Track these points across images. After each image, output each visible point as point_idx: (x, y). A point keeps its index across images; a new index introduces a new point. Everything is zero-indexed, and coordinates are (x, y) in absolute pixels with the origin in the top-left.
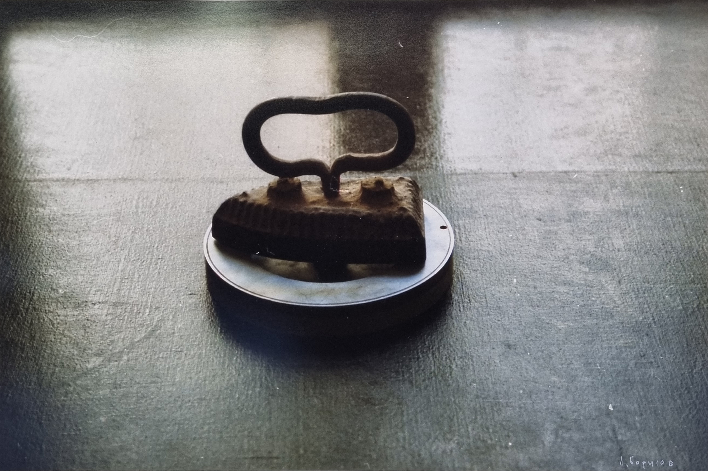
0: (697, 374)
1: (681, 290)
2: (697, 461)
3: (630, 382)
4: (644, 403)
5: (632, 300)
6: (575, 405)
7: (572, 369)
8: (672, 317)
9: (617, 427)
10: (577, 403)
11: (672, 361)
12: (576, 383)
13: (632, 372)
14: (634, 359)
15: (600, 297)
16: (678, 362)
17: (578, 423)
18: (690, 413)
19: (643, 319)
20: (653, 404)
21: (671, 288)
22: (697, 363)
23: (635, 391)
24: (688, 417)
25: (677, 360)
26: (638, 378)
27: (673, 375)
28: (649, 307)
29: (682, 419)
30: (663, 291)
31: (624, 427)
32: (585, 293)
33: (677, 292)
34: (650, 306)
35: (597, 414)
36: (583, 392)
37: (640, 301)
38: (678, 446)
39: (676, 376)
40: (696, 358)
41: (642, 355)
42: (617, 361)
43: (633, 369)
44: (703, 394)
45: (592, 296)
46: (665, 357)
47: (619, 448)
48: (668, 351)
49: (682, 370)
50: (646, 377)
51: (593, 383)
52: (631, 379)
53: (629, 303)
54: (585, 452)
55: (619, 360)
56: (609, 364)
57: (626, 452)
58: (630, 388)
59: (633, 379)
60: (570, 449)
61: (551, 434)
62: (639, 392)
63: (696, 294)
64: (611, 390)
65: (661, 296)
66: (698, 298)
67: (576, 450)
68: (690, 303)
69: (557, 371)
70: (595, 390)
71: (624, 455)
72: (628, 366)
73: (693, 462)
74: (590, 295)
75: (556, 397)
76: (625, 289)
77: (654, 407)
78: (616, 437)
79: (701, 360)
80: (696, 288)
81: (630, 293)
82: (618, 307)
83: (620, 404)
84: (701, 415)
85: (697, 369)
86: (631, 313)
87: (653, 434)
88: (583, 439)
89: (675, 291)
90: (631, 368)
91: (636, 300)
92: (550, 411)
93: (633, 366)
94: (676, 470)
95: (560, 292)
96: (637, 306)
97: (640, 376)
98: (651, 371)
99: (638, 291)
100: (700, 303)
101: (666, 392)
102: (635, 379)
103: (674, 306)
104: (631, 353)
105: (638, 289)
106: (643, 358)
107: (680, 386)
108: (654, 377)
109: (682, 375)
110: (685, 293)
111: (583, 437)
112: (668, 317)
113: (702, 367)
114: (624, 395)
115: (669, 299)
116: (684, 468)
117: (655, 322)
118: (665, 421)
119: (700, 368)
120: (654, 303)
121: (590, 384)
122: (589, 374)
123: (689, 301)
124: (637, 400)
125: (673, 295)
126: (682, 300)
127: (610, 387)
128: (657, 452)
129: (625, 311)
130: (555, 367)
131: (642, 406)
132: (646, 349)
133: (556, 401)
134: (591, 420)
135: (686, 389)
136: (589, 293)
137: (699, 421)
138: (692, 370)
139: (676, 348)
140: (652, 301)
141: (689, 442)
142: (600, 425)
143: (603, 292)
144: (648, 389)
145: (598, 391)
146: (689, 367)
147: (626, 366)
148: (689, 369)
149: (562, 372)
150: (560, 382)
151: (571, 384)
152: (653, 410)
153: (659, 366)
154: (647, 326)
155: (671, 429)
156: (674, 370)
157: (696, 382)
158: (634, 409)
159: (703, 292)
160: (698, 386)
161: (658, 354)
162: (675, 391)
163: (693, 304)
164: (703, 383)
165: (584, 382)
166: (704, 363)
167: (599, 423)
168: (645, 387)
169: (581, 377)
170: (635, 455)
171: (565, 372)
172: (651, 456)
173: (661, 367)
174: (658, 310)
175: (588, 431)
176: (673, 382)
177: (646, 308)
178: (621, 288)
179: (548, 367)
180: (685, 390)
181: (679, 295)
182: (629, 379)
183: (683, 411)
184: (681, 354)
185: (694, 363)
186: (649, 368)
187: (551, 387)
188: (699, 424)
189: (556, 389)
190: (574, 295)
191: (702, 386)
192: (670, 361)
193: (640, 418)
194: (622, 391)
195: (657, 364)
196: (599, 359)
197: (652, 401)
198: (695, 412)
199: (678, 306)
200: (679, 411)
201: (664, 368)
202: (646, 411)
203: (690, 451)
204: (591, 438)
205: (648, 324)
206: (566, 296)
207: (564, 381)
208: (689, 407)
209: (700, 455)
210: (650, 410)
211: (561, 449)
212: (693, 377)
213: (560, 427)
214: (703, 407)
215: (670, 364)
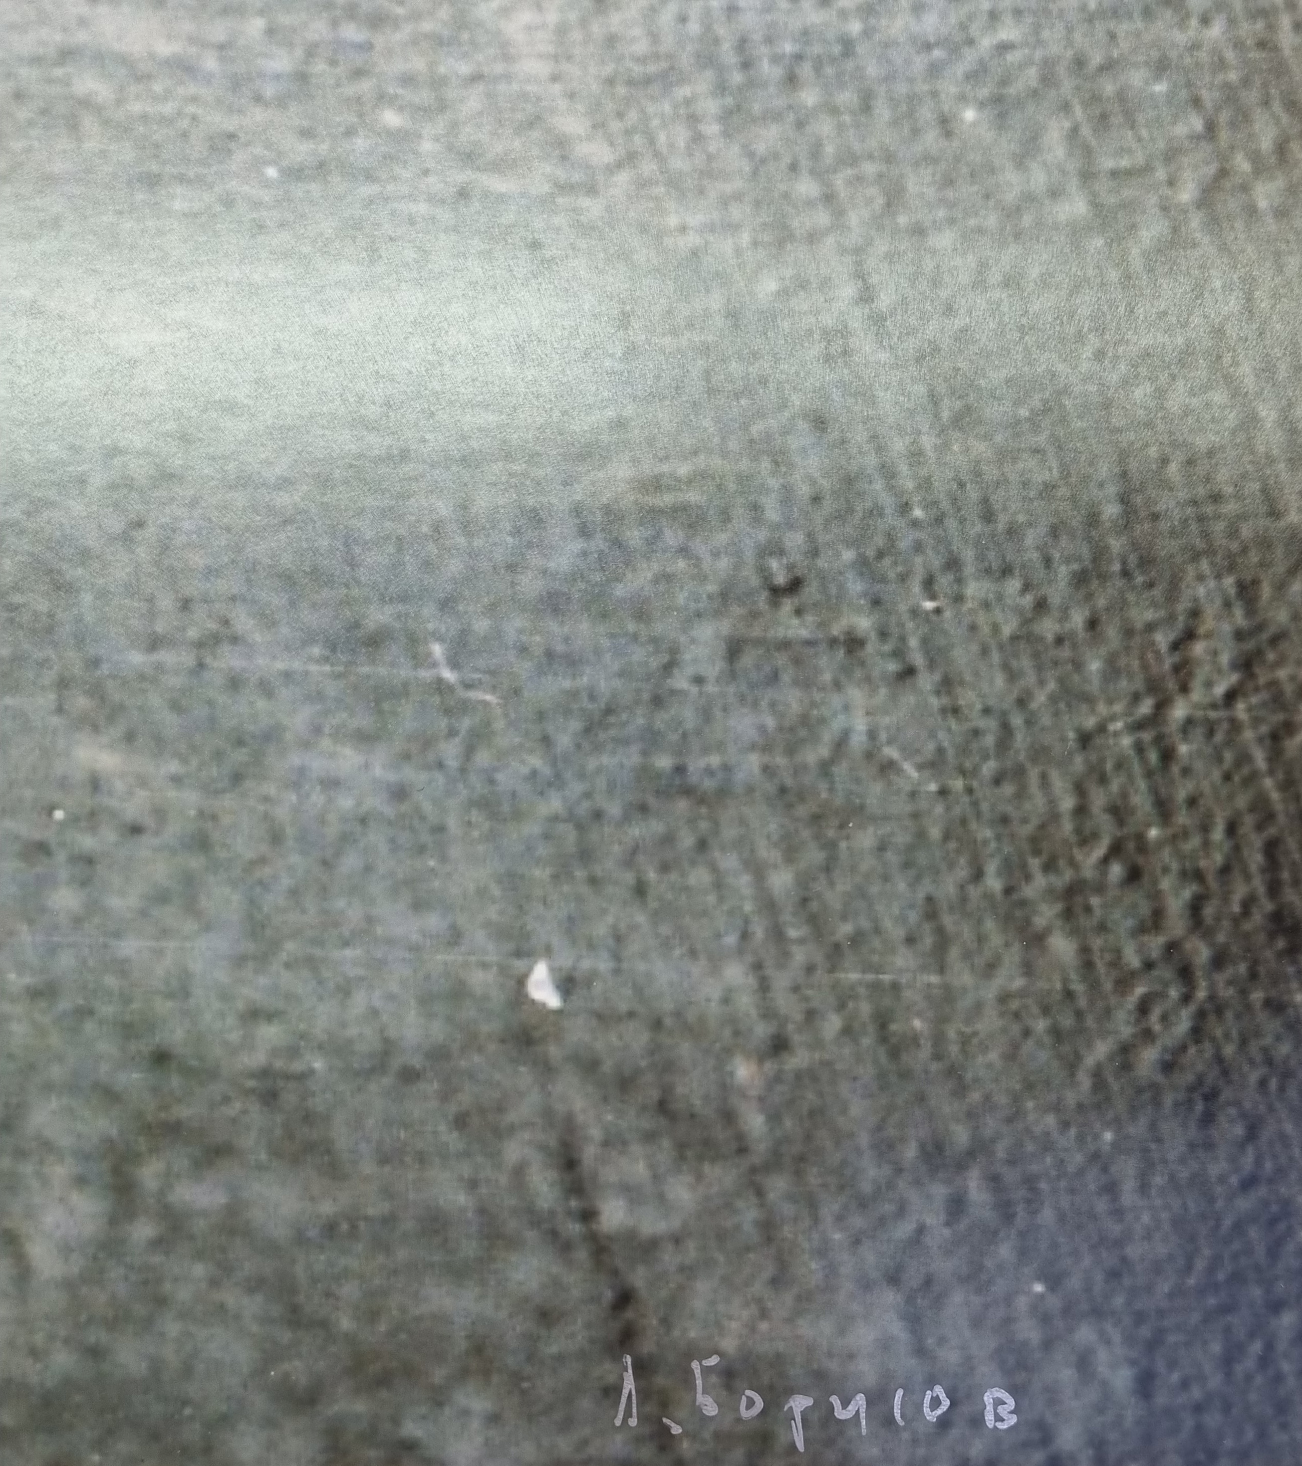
0: (1198, 733)
1: (1080, 62)
2: (1196, 1393)
3: (688, 791)
4: (799, 956)
5: (698, 138)
6: (262, 960)
7: (235, 683)
8: (1006, 283)
9: (596, 1133)
10: (275, 945)
11: (1007, 631)
12: (271, 789)
13: (706, 715)
14: (717, 614)
15: (442, 106)
16: (1059, 641)
17: (290, 1098)
18: (1148, 1035)
19: (784, 293)
20: (868, 967)
21: (1004, 48)
22: (1199, 649)
23: (729, 862)
24: (1126, 1067)
25: (1048, 627)
26: (754, 761)
27: (1020, 740)
28: (829, 198)
29: (1085, 1081)
30: (934, 70)
31: (650, 1137)
32: (320, 67)
33: (1048, 79)
34: (843, 192)
35: (438, 1031)
36: (326, 863)
37: (761, 148)
38: (1054, 1281)
39: (1039, 753)
40: (1195, 613)
41: (781, 579)
42: (585, 628)
43: (711, 688)
44: (1240, 891)
45: (382, 99)
46: (959, 599)
47: (608, 1295)
48: (981, 557)
49: (1088, 699)
50: (812, 756)
51: (399, 793)
52: (696, 764)
53: (678, 163)
54: (346, 1323)
55: (604, 616)
56: (523, 650)
57: (666, 1322)
58: (687, 841)
59: (709, 772)
60: (231, 1297)
61: (81, 1181)
62: (758, 871)
63: (1196, 102)
64: (543, 850)
65: (926, 113)
66: (1211, 128)
67: (276, 1310)
68: (1147, 169)
69: (115, 695)
70: (421, 850)
71: (647, 1346)
72: (669, 667)
73: (1161, 1399)
74: (366, 86)
75: (115, 902)
76: (641, 47)
77: (875, 987)
78: (588, 1215)
79: (1226, 628)
80: (1195, 46)
81: (683, 80)
82: (592, 190)
83: (617, 957)
84: (1229, 1050)
85: (1197, 695)
86: (693, 240)
87: (866, 1187)
88: (330, 1229)
89: (1032, 73)
90: (699, 680)
91: (726, 134)
92: (64, 1005)
93: (713, 670)
94: (1039, 1456)
95: (123, 60)
96: (738, 184)
97: (766, 748)
98: (847, 708)
99: (746, 65)
100: (1223, 173)
101: (962, 872)
102: (727, 768)
103: (1029, 198)
104: (697, 561)
105: (742, 44)
106: (788, 605)
107: (1067, 826)
108: (869, 755)
109: (1085, 740)
110: (1109, 88)
111: (327, 1208)
112: (979, 283)
113: (1234, 678)
114: (640, 890)
115: (987, 134)
116: (1098, 1444)
117: (878, 320)
118: (961, 1090)
119: (1220, 690)
120: (870, 169)
121: (377, 802)
122: (364, 721)
123: (1140, 159)
124: (745, 936)
125: (1019, 104)
126: (1088, 152)
127: (532, 828)
128: (897, 1329)
129: (643, 229)
130: (96, 663)
131: (781, 981)
132: (810, 536)
133: (117, 935)
134: (387, 1081)
135: (1116, 850)
136: (358, 73)
137: (1211, 1097)
138: (1162, 705)
139: (1042, 529)
140: (857, 147)
141: (1133, 1251)
142: (460, 1122)
143: (465, 69)
144: (831, 846)
145: (444, 859)
146: (1139, 684)
147: (655, 663)
148: (1136, 698)
149: (155, 700)
150: (143, 781)
151: (228, 801)
152: (865, 1008)
153: (909, 672)
154: (816, 350)
155: (1001, 1150)
156: (1022, 702)
157: (1192, 802)
158: (726, 1000)
159: (1246, 82)
160: (1205, 828)
161: (903, 578)
162: (1035, 863)
163: (1171, 183)
164: (1242, 801)
165: (331, 784)
166: (1250, 645)
167: (453, 1109)
168: (806, 833)
169: (306, 745)
170: (729, 1344)
171: (176, 706)
172: (851, 1356)
173: (926, 681)
174: (902, 220)
175: (368, 1167)
176: (1021, 794)
177: (810, 203)
178: (611, 40)
179: (43, 664)
180: (1105, 861)
181: (1066, 107)
182: (680, 770)
183: (1090, 1022)
184: (1080, 579)
185: (1175, 646)
186: (837, 685)
187: (73, 820)
188: (1208, 1119)
189: (109, 835)
190: (236, 84)
191: (1232, 829)
192: (996, 629)
193: (769, 1066)
194: (629, 860)
195: (898, 654)
196: (447, 604)
197: (857, 939)
198: (1183, 1024)
199: (1055, 193)
200: (1067, 1021)
201: (947, 685)
202: (811, 1015)
203: (1140, 1318)
204: (389, 1220)
205: (827, 335)
206: (167, 95)
207: (177, 780)
208: (1140, 990)
209: (1216, 1347)
210: (841, 1006)
211: (161, 1302)
212: (1167, 756)
213: (147, 1129)
214: (1244, 993)
215: (996, 657)
